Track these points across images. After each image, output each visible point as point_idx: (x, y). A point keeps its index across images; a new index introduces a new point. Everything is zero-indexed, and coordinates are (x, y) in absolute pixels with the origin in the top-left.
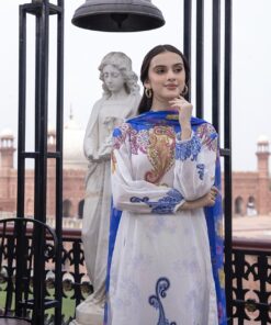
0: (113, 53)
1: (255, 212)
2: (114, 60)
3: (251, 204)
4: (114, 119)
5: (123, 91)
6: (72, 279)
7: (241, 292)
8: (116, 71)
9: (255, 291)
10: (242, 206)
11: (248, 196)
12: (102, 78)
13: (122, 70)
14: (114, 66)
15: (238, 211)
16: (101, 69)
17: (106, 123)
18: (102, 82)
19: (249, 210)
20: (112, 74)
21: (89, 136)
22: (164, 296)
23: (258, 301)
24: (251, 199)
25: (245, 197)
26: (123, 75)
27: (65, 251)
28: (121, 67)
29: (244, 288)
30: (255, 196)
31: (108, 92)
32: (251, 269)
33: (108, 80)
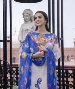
0: (27, 9)
1: (73, 60)
2: (27, 11)
3: (72, 58)
4: (28, 30)
5: (30, 21)
6: (16, 79)
7: (68, 82)
8: (28, 15)
9: (72, 81)
10: (69, 58)
11: (71, 55)
12: (24, 17)
13: (30, 14)
14: (27, 13)
15: (68, 60)
16: (23, 14)
17: (25, 31)
18: (24, 18)
19: (71, 60)
20: (27, 16)
21: (20, 35)
22: (40, 84)
23: (73, 84)
24: (72, 56)
25: (70, 56)
26: (30, 16)
27: (13, 71)
28: (29, 14)
29: (68, 81)
30: (73, 55)
31: (26, 21)
32: (70, 75)
33: (25, 18)
